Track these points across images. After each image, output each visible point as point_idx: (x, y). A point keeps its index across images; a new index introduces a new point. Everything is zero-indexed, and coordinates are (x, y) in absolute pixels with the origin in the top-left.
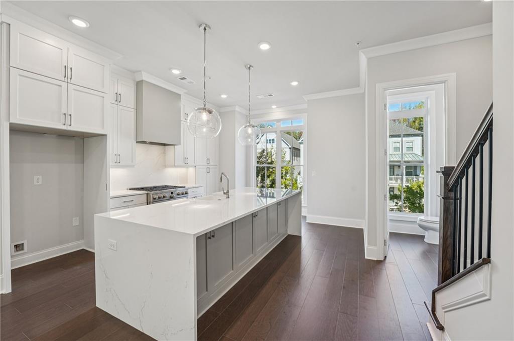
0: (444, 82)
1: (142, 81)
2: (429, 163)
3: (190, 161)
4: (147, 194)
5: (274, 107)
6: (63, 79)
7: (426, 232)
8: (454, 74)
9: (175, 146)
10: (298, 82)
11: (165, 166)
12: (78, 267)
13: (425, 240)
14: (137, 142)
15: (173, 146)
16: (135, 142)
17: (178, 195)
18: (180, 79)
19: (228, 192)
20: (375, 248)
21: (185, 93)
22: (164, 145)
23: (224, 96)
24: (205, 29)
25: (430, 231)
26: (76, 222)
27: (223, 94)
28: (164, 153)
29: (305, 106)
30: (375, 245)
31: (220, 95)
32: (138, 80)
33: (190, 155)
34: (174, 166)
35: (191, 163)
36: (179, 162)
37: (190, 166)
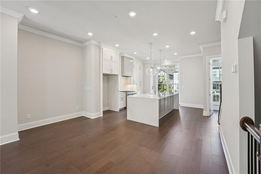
1: (124, 56)
3: (135, 82)
4: (126, 93)
5: (166, 60)
6: (110, 60)
11: (127, 84)
14: (122, 76)
15: (130, 77)
16: (121, 76)
17: (128, 95)
19: (155, 92)
21: (135, 58)
22: (127, 76)
24: (151, 44)
26: (107, 101)
28: (127, 79)
29: (179, 60)
30: (206, 111)
32: (122, 56)
33: (135, 80)
34: (131, 84)
35: (135, 83)
36: (132, 83)
37: (135, 84)
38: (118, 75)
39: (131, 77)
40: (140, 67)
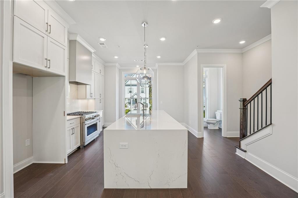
0: (222, 67)
1: (76, 40)
2: (207, 97)
3: (93, 95)
4: (80, 117)
6: (45, 32)
7: (209, 125)
8: (226, 65)
9: (87, 85)
10: (161, 56)
11: (78, 99)
12: (51, 174)
13: (208, 128)
15: (85, 86)
18: (100, 44)
20: (201, 133)
23: (116, 57)
25: (211, 124)
26: (28, 143)
27: (116, 56)
31: (114, 56)
32: (71, 39)
33: (93, 92)
34: (86, 98)
35: (93, 97)
36: (88, 96)
37: (93, 99)
38: (64, 76)
39: (86, 84)
40: (100, 70)
